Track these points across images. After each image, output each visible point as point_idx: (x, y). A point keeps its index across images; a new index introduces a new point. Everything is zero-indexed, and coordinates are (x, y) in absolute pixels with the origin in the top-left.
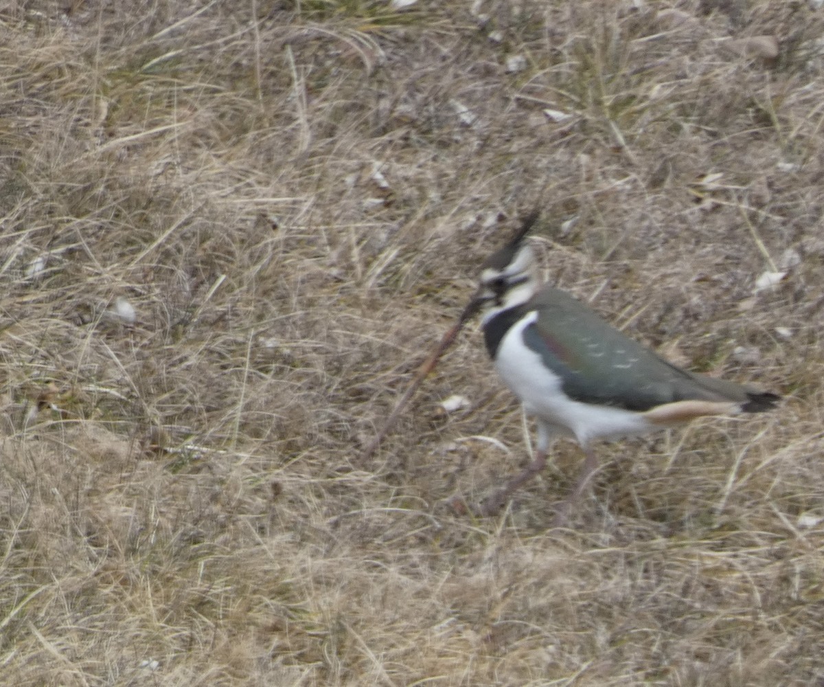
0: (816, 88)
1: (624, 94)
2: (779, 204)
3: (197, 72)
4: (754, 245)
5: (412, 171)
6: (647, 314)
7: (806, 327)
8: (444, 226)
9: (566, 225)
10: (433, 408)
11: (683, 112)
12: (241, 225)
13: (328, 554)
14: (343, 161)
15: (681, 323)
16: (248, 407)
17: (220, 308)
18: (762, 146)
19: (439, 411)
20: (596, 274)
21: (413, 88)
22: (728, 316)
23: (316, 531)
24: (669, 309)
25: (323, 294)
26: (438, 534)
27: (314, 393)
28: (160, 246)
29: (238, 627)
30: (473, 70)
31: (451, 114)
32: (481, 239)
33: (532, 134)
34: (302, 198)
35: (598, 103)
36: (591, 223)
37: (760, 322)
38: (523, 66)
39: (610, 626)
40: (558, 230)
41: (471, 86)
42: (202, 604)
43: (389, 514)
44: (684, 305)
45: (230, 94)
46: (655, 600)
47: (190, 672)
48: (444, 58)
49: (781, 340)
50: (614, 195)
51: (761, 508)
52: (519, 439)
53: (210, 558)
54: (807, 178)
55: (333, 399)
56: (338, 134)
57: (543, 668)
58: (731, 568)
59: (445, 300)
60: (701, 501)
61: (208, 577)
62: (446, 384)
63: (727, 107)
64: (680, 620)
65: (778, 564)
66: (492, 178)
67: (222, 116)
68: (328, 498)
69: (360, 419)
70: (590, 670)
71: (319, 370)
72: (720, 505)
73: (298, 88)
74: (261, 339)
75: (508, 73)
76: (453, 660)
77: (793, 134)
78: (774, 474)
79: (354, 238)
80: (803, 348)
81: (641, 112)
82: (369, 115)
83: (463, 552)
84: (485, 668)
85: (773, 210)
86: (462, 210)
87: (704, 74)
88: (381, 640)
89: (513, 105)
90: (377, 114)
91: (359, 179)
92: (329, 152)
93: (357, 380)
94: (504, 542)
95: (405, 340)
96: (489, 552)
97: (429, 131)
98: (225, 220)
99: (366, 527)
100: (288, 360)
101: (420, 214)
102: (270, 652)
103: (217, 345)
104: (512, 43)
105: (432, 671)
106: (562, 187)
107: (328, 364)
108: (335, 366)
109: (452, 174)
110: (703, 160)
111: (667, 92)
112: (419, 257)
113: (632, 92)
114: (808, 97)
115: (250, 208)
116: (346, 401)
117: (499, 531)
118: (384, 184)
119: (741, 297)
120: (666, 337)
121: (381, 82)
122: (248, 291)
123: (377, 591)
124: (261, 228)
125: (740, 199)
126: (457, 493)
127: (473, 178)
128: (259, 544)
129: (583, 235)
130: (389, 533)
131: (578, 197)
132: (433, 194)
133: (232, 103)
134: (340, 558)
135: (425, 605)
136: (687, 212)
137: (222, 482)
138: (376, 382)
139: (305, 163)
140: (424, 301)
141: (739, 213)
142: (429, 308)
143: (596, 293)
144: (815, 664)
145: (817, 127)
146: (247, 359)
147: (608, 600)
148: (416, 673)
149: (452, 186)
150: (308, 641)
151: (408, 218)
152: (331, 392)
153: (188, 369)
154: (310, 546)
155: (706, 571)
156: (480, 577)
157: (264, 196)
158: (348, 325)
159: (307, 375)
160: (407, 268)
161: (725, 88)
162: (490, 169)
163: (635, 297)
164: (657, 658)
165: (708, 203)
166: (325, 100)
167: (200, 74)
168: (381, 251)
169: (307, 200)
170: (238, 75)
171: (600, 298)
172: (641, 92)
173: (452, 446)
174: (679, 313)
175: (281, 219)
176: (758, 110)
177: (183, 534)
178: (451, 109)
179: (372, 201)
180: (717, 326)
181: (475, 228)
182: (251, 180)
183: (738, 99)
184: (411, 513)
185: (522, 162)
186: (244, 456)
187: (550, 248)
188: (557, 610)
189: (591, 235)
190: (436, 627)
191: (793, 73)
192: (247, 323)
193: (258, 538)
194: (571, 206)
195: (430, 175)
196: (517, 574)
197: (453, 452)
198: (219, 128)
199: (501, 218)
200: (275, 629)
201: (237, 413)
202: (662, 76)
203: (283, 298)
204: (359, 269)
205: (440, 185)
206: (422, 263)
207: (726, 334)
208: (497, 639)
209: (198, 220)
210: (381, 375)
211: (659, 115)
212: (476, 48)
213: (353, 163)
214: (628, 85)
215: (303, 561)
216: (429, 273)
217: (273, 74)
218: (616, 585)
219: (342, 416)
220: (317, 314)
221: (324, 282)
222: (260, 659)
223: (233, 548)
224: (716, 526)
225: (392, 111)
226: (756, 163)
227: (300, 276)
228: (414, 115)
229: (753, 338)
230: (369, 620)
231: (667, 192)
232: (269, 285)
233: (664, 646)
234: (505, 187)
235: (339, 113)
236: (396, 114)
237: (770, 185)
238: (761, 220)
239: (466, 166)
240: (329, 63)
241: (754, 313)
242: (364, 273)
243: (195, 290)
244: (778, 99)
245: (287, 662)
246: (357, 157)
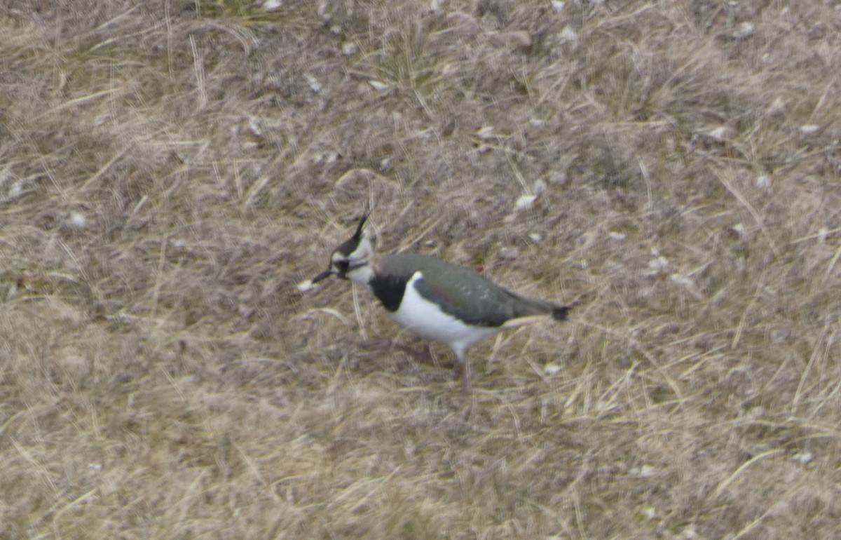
0: (558, 67)
1: (424, 71)
2: (531, 148)
3: (128, 52)
4: (514, 177)
5: (277, 124)
6: (441, 224)
7: (550, 234)
8: (300, 162)
9: (385, 162)
10: (292, 289)
11: (466, 83)
12: (158, 161)
13: (219, 390)
14: (229, 116)
15: (464, 230)
16: (163, 288)
17: (144, 219)
18: (519, 108)
19: (295, 292)
20: (405, 196)
21: (278, 66)
22: (495, 227)
23: (211, 374)
24: (456, 221)
25: (215, 209)
26: (295, 376)
27: (209, 278)
28: (102, 175)
29: (156, 441)
30: (320, 53)
31: (304, 84)
32: (325, 172)
33: (361, 98)
34: (200, 141)
35: (407, 77)
36: (402, 161)
37: (519, 230)
38: (355, 51)
39: (415, 441)
40: (379, 165)
41: (318, 65)
42: (131, 425)
43: (261, 362)
44: (467, 218)
45: (150, 69)
46: (446, 424)
47: (123, 472)
48: (299, 45)
49: (533, 242)
50: (418, 141)
51: (519, 360)
52: (352, 311)
53: (136, 393)
54: (551, 131)
55: (222, 282)
56: (227, 96)
57: (368, 471)
58: (499, 402)
59: (301, 213)
60: (478, 355)
61: (136, 406)
62: (301, 272)
63: (496, 81)
64: (463, 437)
65: (532, 398)
66: (333, 129)
67: (145, 84)
68: (219, 352)
69: (242, 297)
70: (401, 472)
71: (212, 261)
72: (491, 357)
73: (198, 65)
74: (172, 240)
75: (344, 55)
76: (305, 465)
77: (541, 100)
78: (528, 336)
79: (237, 170)
80: (548, 248)
81: (437, 83)
82: (247, 84)
83: (312, 389)
84: (328, 470)
85: (528, 153)
86: (312, 151)
87: (480, 57)
88: (256, 450)
89: (347, 78)
90: (253, 84)
91: (240, 129)
92: (219, 110)
93: (240, 269)
94: (340, 383)
95: (273, 241)
96: (331, 389)
97: (289, 96)
98: (147, 157)
99: (244, 372)
100: (191, 256)
101: (283, 154)
102: (177, 458)
103: (141, 244)
104: (347, 35)
105: (291, 472)
106: (382, 136)
107: (219, 258)
108: (224, 259)
109: (305, 125)
110: (480, 118)
111: (455, 70)
112: (282, 184)
113: (429, 69)
114: (552, 74)
115: (165, 148)
116: (231, 284)
117: (337, 374)
118: (258, 132)
119: (505, 213)
120: (453, 240)
121: (256, 61)
122: (163, 206)
123: (252, 416)
124: (171, 163)
125: (505, 144)
126: (309, 348)
127: (320, 129)
128: (169, 383)
129: (397, 169)
130: (262, 376)
131: (393, 142)
132: (292, 140)
133: (151, 75)
134: (227, 393)
135: (286, 426)
136: (467, 153)
137: (144, 340)
138: (252, 271)
139: (203, 118)
140: (285, 214)
141: (504, 154)
142: (289, 219)
143: (405, 209)
144: (556, 468)
145: (558, 95)
146: (162, 254)
147: (414, 423)
148: (280, 473)
149: (306, 134)
150: (205, 451)
151: (274, 156)
152: (221, 277)
153: (121, 261)
154: (206, 385)
155: (481, 403)
156: (325, 406)
157: (175, 140)
158: (233, 231)
159: (203, 266)
160: (274, 191)
161: (495, 68)
162: (332, 123)
163: (433, 213)
164: (447, 464)
165: (483, 147)
166: (217, 73)
167: (130, 55)
168: (256, 178)
169: (204, 144)
170: (156, 55)
171: (408, 213)
172: (436, 69)
173: (304, 316)
174: (463, 224)
175: (186, 156)
176: (517, 83)
177: (118, 376)
178: (304, 80)
179: (250, 144)
180: (489, 233)
181: (322, 164)
182: (165, 129)
183: (503, 75)
184: (277, 362)
185: (354, 118)
186: (161, 322)
187: (373, 178)
188: (378, 430)
189: (402, 169)
190: (293, 442)
191: (541, 57)
192: (162, 229)
193: (169, 378)
194: (388, 149)
195: (290, 126)
196: (350, 405)
197: (306, 319)
198: (143, 93)
199: (340, 157)
200: (182, 442)
201: (155, 292)
202: (451, 58)
203: (188, 213)
204: (240, 191)
205: (297, 134)
206: (284, 188)
207: (495, 238)
208: (337, 450)
209: (128, 158)
210: (255, 266)
211: (448, 86)
212: (322, 38)
213: (236, 118)
214: (427, 64)
215: (201, 395)
216: (289, 195)
217: (180, 55)
218: (420, 413)
219: (229, 294)
220: (212, 223)
221: (216, 201)
222: (171, 464)
223: (154, 386)
224: (488, 372)
225: (263, 81)
226: (516, 119)
227: (199, 196)
228: (278, 84)
229: (514, 241)
230: (247, 437)
231: (456, 140)
232: (177, 202)
233: (453, 455)
234: (342, 135)
235: (227, 83)
236: (266, 84)
237: (526, 135)
238: (519, 159)
239: (315, 120)
240: (219, 47)
241: (515, 224)
242: (244, 195)
243: (126, 206)
244: (531, 75)
245: (190, 465)
246: (238, 114)
